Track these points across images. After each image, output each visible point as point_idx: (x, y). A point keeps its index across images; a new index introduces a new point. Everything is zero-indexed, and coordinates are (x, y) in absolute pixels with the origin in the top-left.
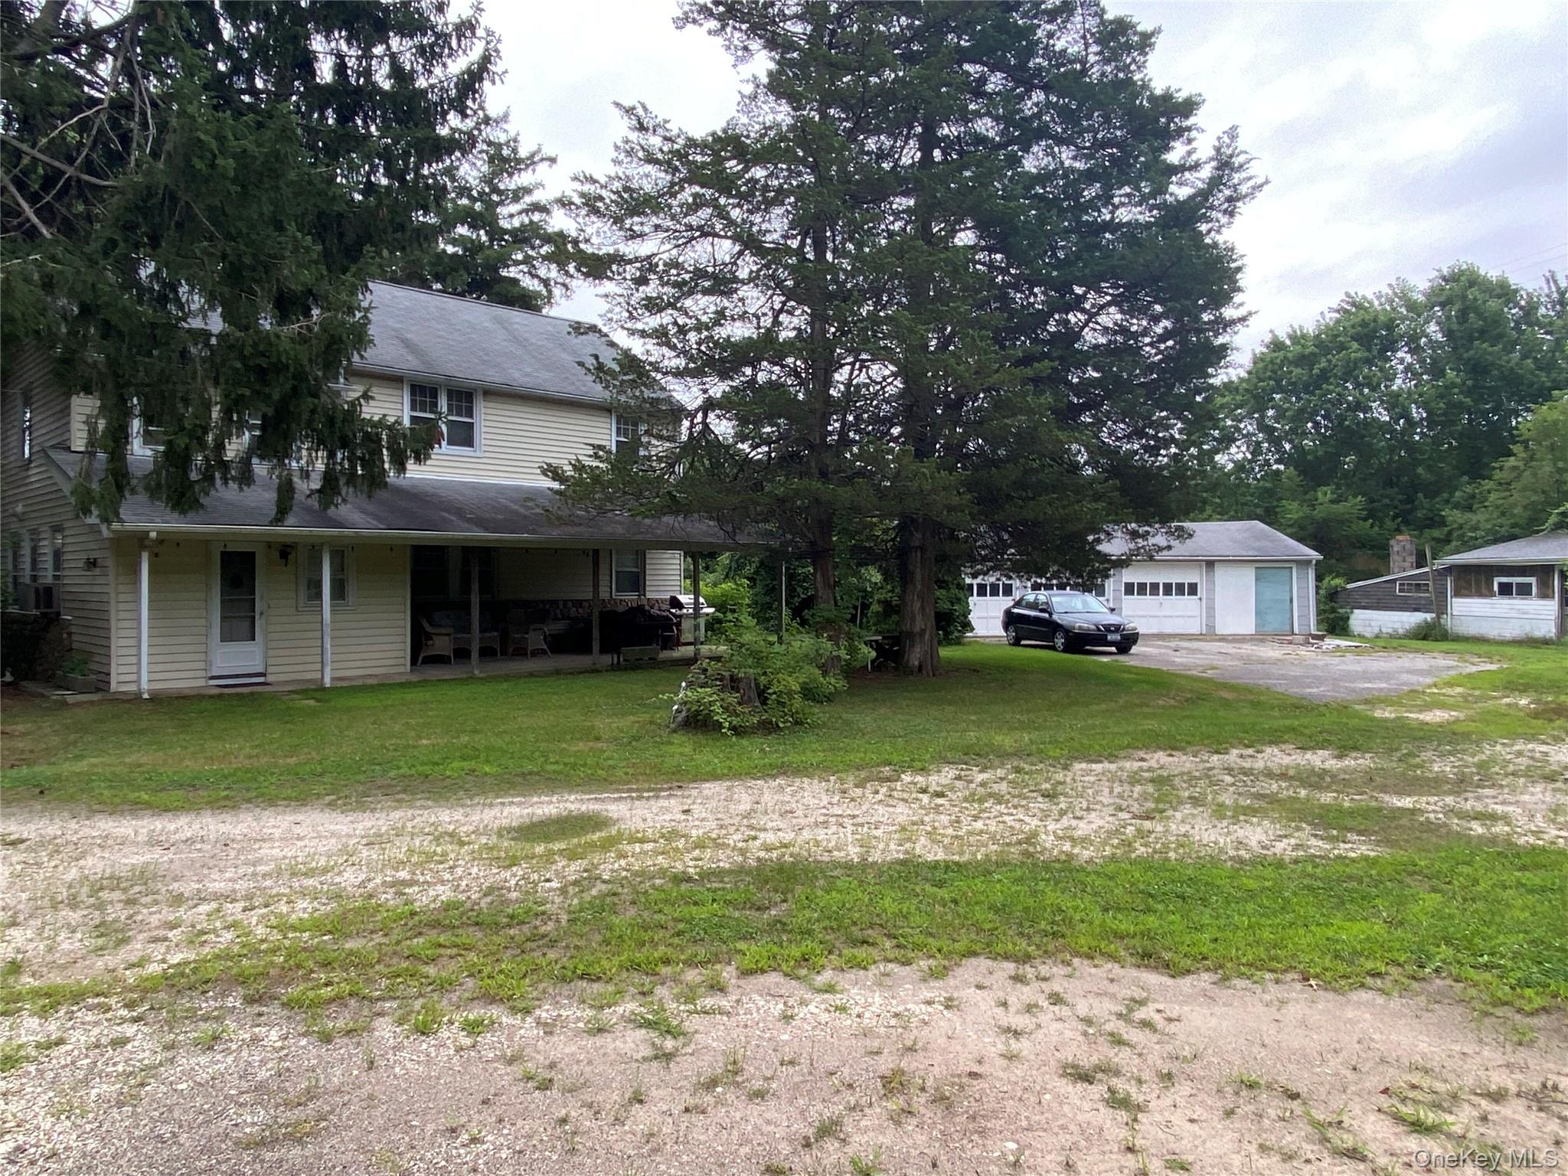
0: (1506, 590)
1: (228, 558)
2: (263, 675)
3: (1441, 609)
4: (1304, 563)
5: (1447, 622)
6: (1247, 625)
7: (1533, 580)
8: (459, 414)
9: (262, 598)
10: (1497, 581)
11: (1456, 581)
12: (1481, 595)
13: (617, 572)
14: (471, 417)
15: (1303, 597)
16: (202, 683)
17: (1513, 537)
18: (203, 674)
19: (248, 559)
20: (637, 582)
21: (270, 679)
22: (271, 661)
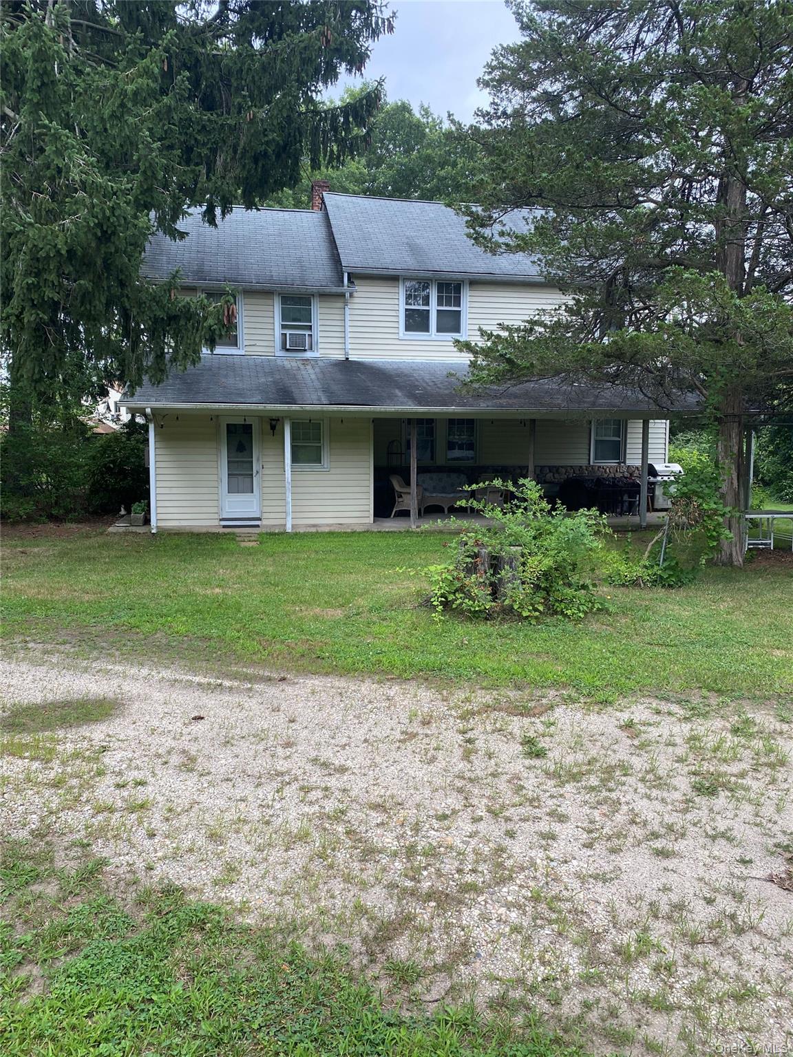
1: (231, 429)
2: (259, 519)
8: (448, 304)
9: (258, 460)
13: (596, 441)
14: (459, 306)
16: (216, 523)
18: (216, 516)
19: (247, 429)
20: (617, 450)
21: (265, 522)
22: (265, 509)
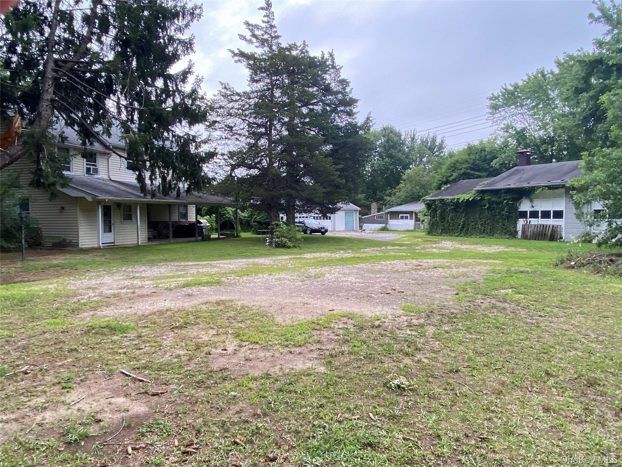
0: (402, 218)
2: (114, 243)
3: (387, 223)
4: (356, 211)
5: (388, 226)
6: (343, 228)
7: (408, 215)
9: (113, 219)
10: (400, 215)
11: (390, 215)
12: (396, 219)
13: (180, 212)
15: (356, 220)
17: (401, 204)
20: (185, 216)
21: (116, 244)
22: (116, 239)
